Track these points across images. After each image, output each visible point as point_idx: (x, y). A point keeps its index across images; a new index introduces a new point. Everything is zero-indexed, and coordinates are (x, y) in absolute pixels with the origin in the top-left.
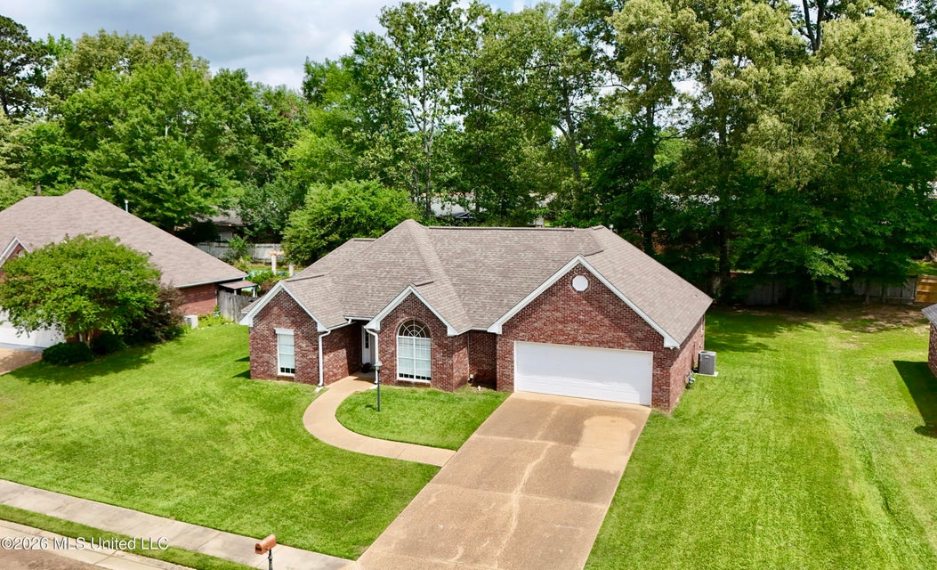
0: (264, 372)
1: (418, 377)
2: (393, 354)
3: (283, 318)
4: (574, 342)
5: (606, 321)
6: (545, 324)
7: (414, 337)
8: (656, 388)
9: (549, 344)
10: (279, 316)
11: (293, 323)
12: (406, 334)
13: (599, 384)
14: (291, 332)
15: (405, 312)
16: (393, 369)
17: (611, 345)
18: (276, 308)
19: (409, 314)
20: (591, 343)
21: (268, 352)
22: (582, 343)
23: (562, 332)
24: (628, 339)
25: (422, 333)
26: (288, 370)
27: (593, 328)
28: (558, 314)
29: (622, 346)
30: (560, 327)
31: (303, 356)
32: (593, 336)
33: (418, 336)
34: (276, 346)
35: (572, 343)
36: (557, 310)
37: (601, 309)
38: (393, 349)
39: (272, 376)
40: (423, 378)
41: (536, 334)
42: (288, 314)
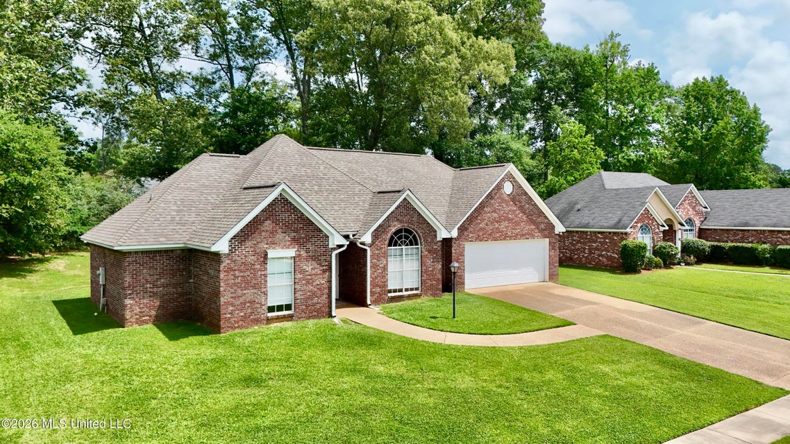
0: (244, 318)
1: (407, 290)
2: (385, 268)
3: (280, 236)
4: (505, 237)
5: (524, 218)
6: (487, 225)
7: (404, 247)
8: (552, 266)
9: (490, 241)
10: (273, 233)
11: (295, 241)
12: (395, 245)
13: (516, 271)
14: (292, 252)
15: (398, 220)
16: (385, 285)
17: (527, 236)
18: (267, 223)
19: (401, 222)
20: (515, 237)
21: (254, 287)
22: (511, 238)
23: (498, 230)
24: (536, 231)
25: (411, 242)
26: (280, 308)
27: (517, 224)
28: (495, 215)
29: (533, 237)
30: (497, 225)
31: (308, 283)
32: (517, 231)
33: (407, 245)
34: (265, 276)
35: (504, 239)
36: (494, 211)
37: (522, 208)
38: (385, 262)
39: (257, 321)
40: (412, 289)
41: (481, 234)
42: (287, 227)
